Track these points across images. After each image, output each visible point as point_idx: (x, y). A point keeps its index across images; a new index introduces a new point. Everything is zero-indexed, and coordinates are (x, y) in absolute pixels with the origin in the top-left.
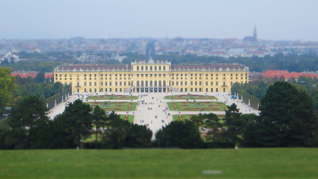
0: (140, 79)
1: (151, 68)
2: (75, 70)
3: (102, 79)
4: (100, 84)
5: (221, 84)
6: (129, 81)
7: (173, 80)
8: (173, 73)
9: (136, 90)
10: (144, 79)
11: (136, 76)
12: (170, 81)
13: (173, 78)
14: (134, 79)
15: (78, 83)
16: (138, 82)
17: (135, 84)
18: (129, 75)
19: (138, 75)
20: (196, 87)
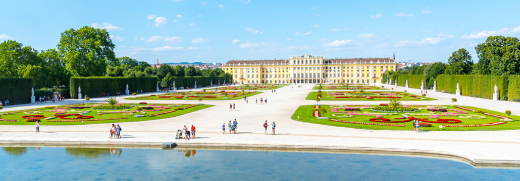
0: (296, 72)
1: (307, 61)
2: (239, 64)
3: (263, 72)
4: (262, 76)
5: (371, 76)
6: (287, 73)
7: (327, 73)
8: (327, 66)
9: (293, 81)
10: (300, 71)
11: (293, 69)
12: (324, 74)
13: (327, 71)
14: (291, 72)
15: (242, 76)
16: (295, 74)
17: (292, 76)
18: (287, 68)
19: (295, 68)
20: (348, 78)
